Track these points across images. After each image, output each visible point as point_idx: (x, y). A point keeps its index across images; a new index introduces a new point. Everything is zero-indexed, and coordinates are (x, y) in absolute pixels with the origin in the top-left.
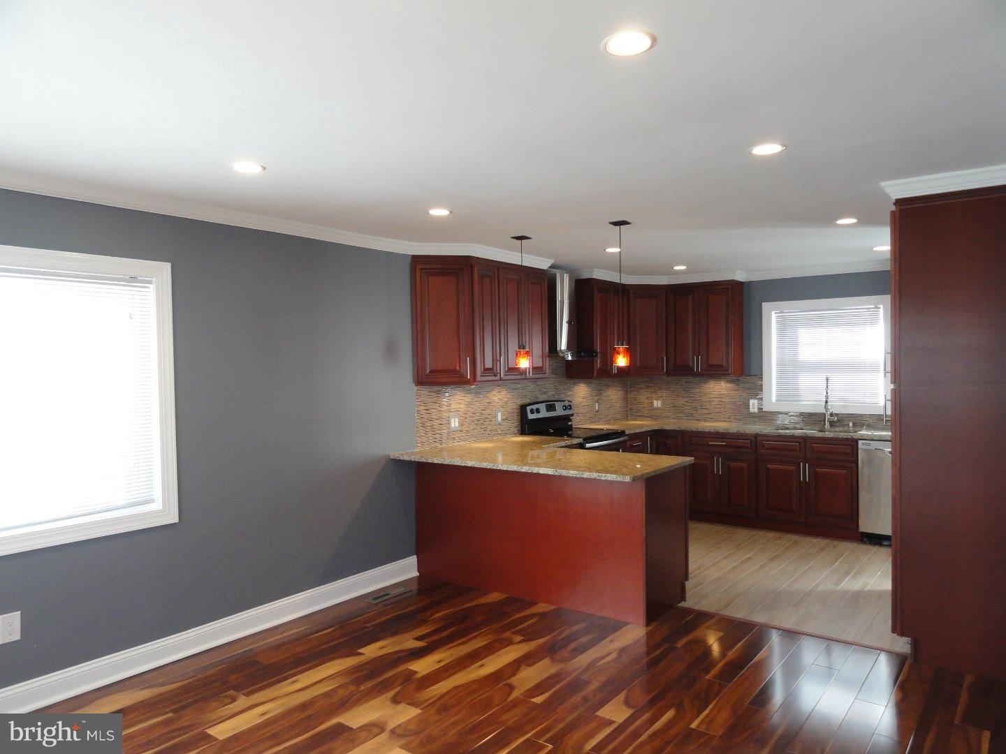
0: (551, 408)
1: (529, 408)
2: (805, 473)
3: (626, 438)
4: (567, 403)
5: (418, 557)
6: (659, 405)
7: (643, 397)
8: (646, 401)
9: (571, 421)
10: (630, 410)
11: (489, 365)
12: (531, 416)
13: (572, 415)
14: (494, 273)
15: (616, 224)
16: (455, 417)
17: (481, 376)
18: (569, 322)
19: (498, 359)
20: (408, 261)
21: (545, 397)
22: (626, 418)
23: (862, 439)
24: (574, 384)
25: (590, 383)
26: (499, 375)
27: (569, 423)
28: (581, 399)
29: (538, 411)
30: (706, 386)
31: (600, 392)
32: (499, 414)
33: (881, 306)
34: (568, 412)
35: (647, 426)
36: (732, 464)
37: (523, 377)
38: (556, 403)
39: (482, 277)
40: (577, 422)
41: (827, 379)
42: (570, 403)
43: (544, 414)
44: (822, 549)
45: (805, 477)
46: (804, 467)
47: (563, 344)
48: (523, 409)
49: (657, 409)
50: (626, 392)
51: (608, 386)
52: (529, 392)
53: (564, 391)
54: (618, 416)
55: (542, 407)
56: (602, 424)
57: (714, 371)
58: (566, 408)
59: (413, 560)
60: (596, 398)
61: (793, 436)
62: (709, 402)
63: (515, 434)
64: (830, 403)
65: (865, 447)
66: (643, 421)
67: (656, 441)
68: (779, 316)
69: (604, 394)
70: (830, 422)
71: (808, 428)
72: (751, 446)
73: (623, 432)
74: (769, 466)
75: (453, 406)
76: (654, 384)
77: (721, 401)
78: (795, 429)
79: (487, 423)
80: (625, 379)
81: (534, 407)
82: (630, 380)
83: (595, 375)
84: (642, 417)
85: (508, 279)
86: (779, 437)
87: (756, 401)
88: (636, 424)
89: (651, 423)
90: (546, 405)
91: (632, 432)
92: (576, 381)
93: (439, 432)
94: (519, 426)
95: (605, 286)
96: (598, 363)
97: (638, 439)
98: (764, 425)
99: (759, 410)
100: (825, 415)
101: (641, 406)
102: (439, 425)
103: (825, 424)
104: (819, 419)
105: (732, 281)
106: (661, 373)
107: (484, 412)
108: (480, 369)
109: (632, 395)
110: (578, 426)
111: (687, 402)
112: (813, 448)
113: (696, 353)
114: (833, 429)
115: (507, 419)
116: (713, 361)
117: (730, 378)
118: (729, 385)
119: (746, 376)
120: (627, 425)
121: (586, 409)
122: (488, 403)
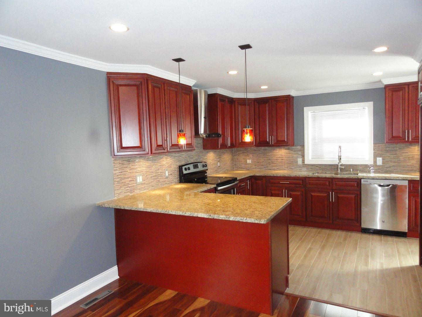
0: (196, 166)
1: (184, 168)
2: (332, 197)
3: (238, 182)
4: (204, 164)
5: (118, 267)
6: (250, 162)
7: (241, 158)
8: (243, 160)
9: (206, 173)
10: (235, 166)
11: (160, 143)
12: (185, 172)
13: (207, 170)
14: (161, 86)
15: (243, 47)
16: (139, 176)
17: (155, 150)
18: (205, 118)
19: (166, 139)
20: (105, 76)
21: (192, 161)
22: (233, 169)
23: (363, 179)
25: (215, 152)
26: (166, 149)
27: (206, 174)
28: (211, 161)
29: (189, 169)
30: (275, 151)
31: (220, 156)
32: (167, 172)
33: (367, 108)
34: (205, 168)
35: (245, 174)
36: (292, 193)
37: (181, 150)
38: (199, 164)
39: (154, 87)
40: (210, 174)
41: (340, 147)
42: (206, 163)
43: (192, 170)
44: (345, 239)
45: (332, 199)
46: (332, 194)
47: (202, 130)
48: (180, 168)
49: (249, 164)
50: (233, 156)
51: (224, 153)
52: (184, 158)
53: (202, 157)
54: (229, 169)
55: (191, 166)
56: (222, 174)
57: (280, 144)
58: (204, 166)
59: (115, 269)
60: (218, 160)
61: (326, 178)
62: (277, 160)
63: (176, 184)
64: (342, 159)
65: (365, 183)
66: (242, 171)
67: (251, 181)
68: (313, 114)
69: (223, 157)
70: (341, 169)
71: (329, 172)
72: (303, 184)
73: (236, 178)
74: (313, 194)
75: (139, 169)
76: (247, 151)
77: (282, 159)
78: (322, 173)
79: (160, 178)
80: (232, 149)
81: (187, 167)
82: (234, 149)
83: (219, 147)
84: (241, 169)
85: (170, 90)
86: (318, 178)
87: (301, 159)
88: (240, 173)
89: (247, 172)
90: (193, 165)
91: (240, 178)
92: (208, 151)
93: (130, 185)
94: (179, 178)
95: (223, 98)
96: (220, 140)
97: (243, 182)
98: (305, 171)
99: (304, 164)
100: (337, 165)
101: (241, 163)
102: (130, 181)
103: (338, 170)
104: (334, 167)
105: (289, 95)
106: (252, 145)
107: (158, 171)
108: (154, 146)
109: (236, 157)
110: (210, 176)
111: (265, 160)
112: (336, 184)
113: (271, 134)
114: (342, 173)
115: (171, 175)
116: (279, 139)
117: (287, 147)
118: (287, 151)
119: (296, 146)
120: (235, 173)
121: (214, 166)
122: (160, 166)
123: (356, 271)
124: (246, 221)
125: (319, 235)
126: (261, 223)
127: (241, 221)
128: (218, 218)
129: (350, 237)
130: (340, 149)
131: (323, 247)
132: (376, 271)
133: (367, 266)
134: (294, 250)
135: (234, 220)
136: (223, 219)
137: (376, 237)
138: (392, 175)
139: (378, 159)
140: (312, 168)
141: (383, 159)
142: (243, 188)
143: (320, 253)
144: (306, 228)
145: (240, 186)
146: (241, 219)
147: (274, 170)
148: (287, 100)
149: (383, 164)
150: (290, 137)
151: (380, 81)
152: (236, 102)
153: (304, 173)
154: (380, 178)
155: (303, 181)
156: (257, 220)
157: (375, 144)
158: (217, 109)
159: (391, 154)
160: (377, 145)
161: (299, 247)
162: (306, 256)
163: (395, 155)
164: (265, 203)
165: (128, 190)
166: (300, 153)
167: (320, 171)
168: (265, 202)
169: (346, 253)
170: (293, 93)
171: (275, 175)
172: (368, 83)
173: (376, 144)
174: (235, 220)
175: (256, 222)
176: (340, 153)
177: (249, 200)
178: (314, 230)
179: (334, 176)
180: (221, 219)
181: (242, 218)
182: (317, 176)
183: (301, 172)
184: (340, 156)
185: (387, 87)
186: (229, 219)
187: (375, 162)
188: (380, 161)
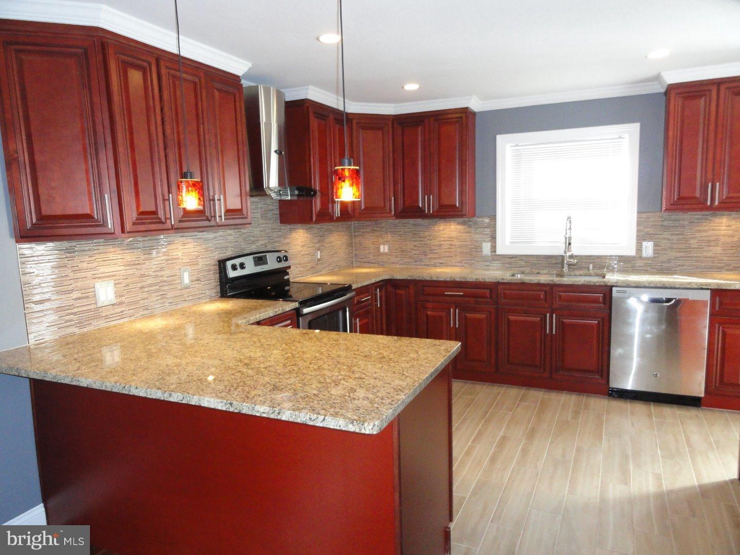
0: (260, 260)
1: (229, 264)
2: (552, 324)
3: (353, 293)
4: (281, 255)
5: (45, 507)
6: (386, 250)
7: (368, 241)
8: (372, 246)
9: (287, 274)
10: (356, 257)
11: (148, 206)
12: (232, 274)
13: (289, 267)
14: (150, 65)
16: (105, 285)
17: (135, 224)
19: (166, 197)
21: (253, 248)
22: (352, 266)
23: (616, 286)
24: (291, 230)
25: (310, 228)
26: (168, 221)
27: (286, 277)
28: (299, 249)
29: (242, 266)
31: (321, 239)
32: (186, 275)
33: (626, 136)
34: (283, 265)
35: (375, 275)
36: (470, 315)
38: (268, 255)
40: (295, 275)
41: (569, 218)
42: (285, 254)
43: (251, 268)
44: (576, 413)
45: (551, 329)
46: (551, 317)
47: (272, 178)
48: (222, 264)
49: (384, 254)
50: (351, 237)
51: (330, 231)
53: (278, 239)
54: (343, 263)
55: (249, 261)
56: (326, 275)
57: (447, 212)
58: (279, 260)
60: (318, 245)
61: (539, 284)
62: (440, 245)
63: (212, 300)
64: (572, 245)
65: (620, 295)
66: (370, 267)
67: (386, 291)
68: (514, 150)
69: (327, 240)
70: (569, 265)
71: (546, 271)
72: (490, 296)
73: (350, 286)
74: (511, 318)
75: (102, 269)
76: (381, 228)
77: (451, 245)
78: (531, 273)
79: (166, 288)
80: (349, 223)
81: (237, 262)
82: (354, 224)
83: (314, 219)
84: (369, 263)
85: (174, 77)
86: (523, 285)
87: (489, 244)
88: (363, 273)
89: (381, 270)
90: (254, 258)
91: (360, 285)
92: (292, 226)
93: (76, 310)
94: (218, 288)
95: (322, 111)
96: (317, 204)
97: (366, 292)
98: (497, 270)
99: (493, 254)
100: (563, 257)
101: (367, 252)
102: (75, 299)
103: (563, 267)
104: (555, 262)
105: (467, 108)
106: (388, 215)
107: (160, 274)
108: (131, 214)
109: (357, 240)
110: (296, 280)
111: (416, 246)
112: (560, 296)
113: (427, 191)
114: (572, 273)
115: (198, 280)
116: (446, 201)
117: (461, 220)
118: (460, 227)
119: (478, 217)
120: (352, 275)
121: (306, 259)
122: (167, 260)
123: (603, 500)
124: (325, 426)
125: (523, 404)
126: (363, 431)
127: (311, 423)
128: (250, 413)
129: (587, 407)
130: (569, 224)
131: (531, 435)
132: (648, 497)
133: (626, 484)
134: (469, 443)
135: (291, 420)
136: (264, 415)
137: (640, 408)
138: (675, 278)
139: (645, 244)
140: (510, 263)
141: (655, 245)
142: (366, 306)
143: (525, 451)
144: (496, 388)
145: (359, 302)
146: (310, 419)
147: (435, 266)
148: (461, 118)
149: (656, 255)
150: (467, 199)
151: (658, 78)
152: (354, 122)
153: (494, 273)
154: (652, 285)
155: (491, 290)
156: (352, 423)
157: (639, 212)
158: (309, 136)
159: (672, 234)
160: (644, 215)
161: (480, 434)
162: (493, 460)
163: (681, 237)
164: (391, 359)
165: (71, 321)
166: (488, 231)
167: (527, 270)
168: (392, 356)
169: (579, 450)
170: (475, 105)
171: (434, 279)
172: (628, 84)
173: (643, 213)
174: (296, 421)
175: (351, 428)
176: (568, 231)
177: (356, 348)
178: (513, 392)
179: (557, 280)
180: (258, 415)
181: (314, 416)
182: (520, 279)
183: (488, 270)
184: (570, 238)
185: (673, 89)
186: (279, 417)
187: (639, 249)
188: (648, 248)
